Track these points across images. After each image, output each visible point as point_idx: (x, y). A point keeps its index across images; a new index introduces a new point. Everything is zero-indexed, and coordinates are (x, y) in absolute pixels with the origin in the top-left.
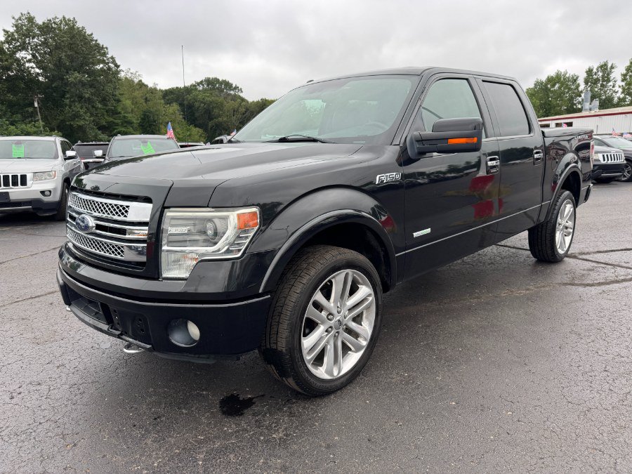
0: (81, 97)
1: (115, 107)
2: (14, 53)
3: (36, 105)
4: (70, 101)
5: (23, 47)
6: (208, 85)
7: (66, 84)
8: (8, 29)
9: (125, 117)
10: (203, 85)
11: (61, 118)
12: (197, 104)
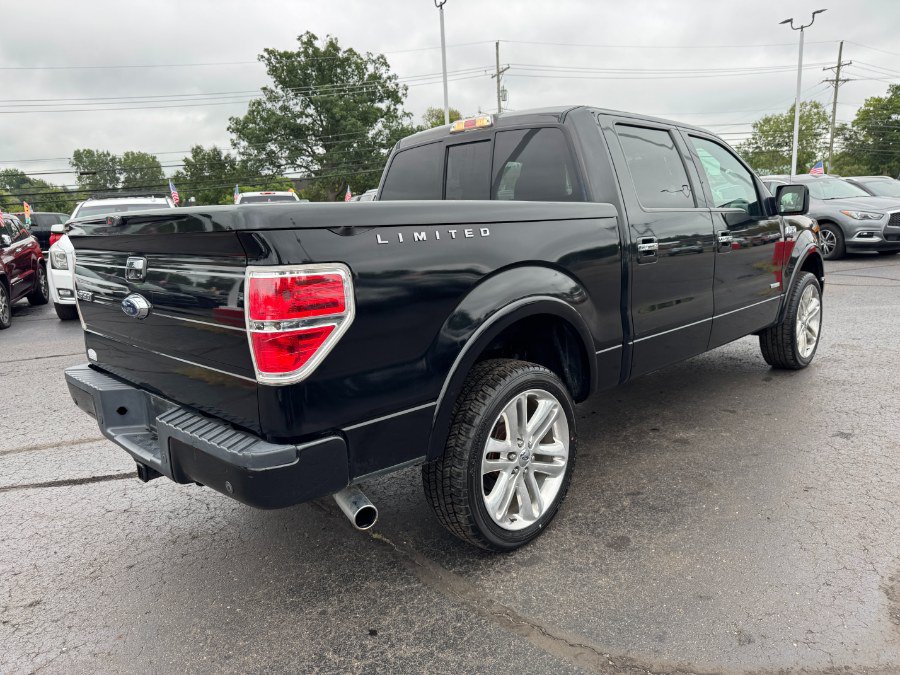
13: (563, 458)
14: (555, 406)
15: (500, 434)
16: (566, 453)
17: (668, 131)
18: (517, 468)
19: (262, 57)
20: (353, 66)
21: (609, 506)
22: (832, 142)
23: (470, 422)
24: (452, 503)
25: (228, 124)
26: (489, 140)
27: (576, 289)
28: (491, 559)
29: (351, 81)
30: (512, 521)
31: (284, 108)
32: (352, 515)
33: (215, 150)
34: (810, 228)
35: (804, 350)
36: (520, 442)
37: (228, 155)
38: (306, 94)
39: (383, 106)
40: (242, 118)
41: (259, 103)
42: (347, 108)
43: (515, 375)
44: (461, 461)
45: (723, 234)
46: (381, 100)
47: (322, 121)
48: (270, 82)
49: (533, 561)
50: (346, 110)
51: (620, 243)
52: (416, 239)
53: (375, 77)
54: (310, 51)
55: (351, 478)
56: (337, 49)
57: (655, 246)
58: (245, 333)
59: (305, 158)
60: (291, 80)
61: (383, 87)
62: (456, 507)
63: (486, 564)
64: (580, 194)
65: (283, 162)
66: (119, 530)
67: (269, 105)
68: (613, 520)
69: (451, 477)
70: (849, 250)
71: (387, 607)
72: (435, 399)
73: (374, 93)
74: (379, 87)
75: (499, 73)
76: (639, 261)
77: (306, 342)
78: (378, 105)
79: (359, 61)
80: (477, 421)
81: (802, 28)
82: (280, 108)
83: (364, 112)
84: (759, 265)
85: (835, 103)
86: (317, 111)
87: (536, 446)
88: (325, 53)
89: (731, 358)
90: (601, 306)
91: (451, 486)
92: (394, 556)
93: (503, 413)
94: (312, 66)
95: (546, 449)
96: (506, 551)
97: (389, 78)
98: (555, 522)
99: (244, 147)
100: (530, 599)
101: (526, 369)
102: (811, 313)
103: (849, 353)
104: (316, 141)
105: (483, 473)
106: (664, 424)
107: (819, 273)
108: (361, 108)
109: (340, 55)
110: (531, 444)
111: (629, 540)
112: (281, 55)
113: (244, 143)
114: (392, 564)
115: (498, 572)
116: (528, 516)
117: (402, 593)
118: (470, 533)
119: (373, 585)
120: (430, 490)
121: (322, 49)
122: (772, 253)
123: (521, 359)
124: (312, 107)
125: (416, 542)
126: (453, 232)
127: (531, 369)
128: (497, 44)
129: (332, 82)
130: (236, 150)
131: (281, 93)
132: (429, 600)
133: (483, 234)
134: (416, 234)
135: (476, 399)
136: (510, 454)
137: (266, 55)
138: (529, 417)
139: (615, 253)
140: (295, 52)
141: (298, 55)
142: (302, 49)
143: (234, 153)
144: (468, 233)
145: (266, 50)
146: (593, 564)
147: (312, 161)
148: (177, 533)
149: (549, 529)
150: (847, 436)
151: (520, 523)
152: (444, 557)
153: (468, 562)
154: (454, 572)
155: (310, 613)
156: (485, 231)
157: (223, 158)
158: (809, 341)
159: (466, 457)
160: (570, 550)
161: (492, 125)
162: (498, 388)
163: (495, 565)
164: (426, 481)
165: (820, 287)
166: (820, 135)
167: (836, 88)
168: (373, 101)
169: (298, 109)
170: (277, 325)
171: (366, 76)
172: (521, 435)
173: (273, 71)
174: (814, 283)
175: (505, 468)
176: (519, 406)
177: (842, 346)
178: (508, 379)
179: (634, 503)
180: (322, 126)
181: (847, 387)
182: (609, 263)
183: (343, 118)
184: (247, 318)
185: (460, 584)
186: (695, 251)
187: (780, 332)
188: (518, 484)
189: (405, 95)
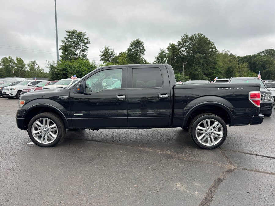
0: (199, 63)
1: (214, 66)
2: (180, 49)
3: (183, 67)
4: (195, 65)
5: (183, 46)
6: (267, 53)
7: (195, 58)
8: (179, 41)
9: (217, 70)
10: (264, 53)
11: (191, 71)
12: (258, 63)
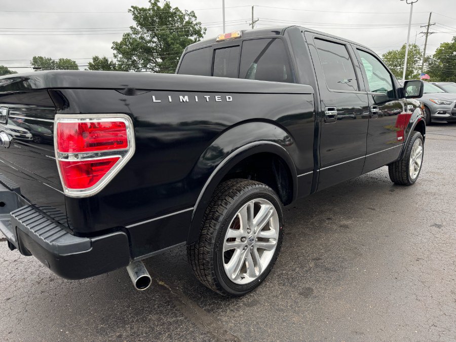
13: (275, 239)
14: (271, 208)
15: (236, 226)
16: (277, 236)
17: (345, 45)
18: (246, 246)
19: (130, 10)
20: (178, 17)
21: (302, 267)
22: (423, 65)
23: (217, 219)
24: (204, 269)
25: (112, 45)
26: (239, 46)
27: (287, 137)
28: (229, 301)
29: (176, 25)
30: (243, 278)
31: (142, 38)
32: (135, 280)
33: (105, 58)
34: (419, 107)
35: (413, 174)
36: (249, 231)
37: (112, 61)
38: (153, 30)
39: (193, 38)
40: (119, 42)
41: (128, 35)
42: (174, 39)
43: (246, 190)
44: (210, 244)
45: (374, 108)
46: (191, 36)
47: (161, 45)
48: (134, 24)
49: (254, 303)
50: (173, 40)
51: (315, 111)
52: (181, 101)
53: (189, 23)
54: (156, 8)
55: (133, 258)
56: (169, 7)
57: (335, 112)
58: (55, 161)
59: (152, 64)
60: (145, 23)
61: (193, 27)
62: (207, 272)
63: (225, 304)
64: (292, 79)
65: (140, 66)
66: (8, 274)
67: (134, 36)
68: (303, 276)
69: (203, 253)
70: (433, 121)
71: (160, 334)
72: (193, 206)
73: (188, 31)
74: (191, 28)
75: (253, 22)
76: (325, 121)
77: (98, 167)
78: (190, 38)
79: (181, 14)
80: (221, 219)
81: (412, 3)
82: (139, 38)
83: (184, 41)
84: (388, 127)
85: (425, 45)
86: (159, 40)
87: (259, 232)
88: (163, 10)
89: (372, 178)
90: (301, 148)
91: (204, 259)
92: (169, 297)
93: (238, 213)
94: (156, 16)
95: (265, 234)
96: (238, 297)
97: (197, 24)
98: (269, 277)
99: (120, 58)
100: (250, 331)
101: (254, 186)
102: (418, 154)
103: (436, 177)
104: (157, 55)
105: (224, 251)
106: (334, 216)
107: (423, 132)
108: (182, 39)
109: (171, 10)
110: (256, 231)
111: (312, 290)
112: (140, 10)
113: (120, 56)
114: (168, 303)
115: (232, 310)
116: (252, 275)
117: (170, 324)
118: (214, 287)
119: (154, 317)
120: (191, 260)
121: (162, 8)
122: (395, 121)
123: (252, 179)
124: (156, 38)
125: (184, 288)
126: (207, 97)
127: (257, 186)
128: (253, 7)
129: (167, 25)
130: (116, 59)
131: (140, 30)
132: (187, 330)
133: (228, 100)
134: (181, 97)
135: (221, 205)
136: (242, 238)
137: (132, 9)
138: (255, 216)
139: (311, 117)
140: (148, 8)
141: (149, 10)
142: (151, 7)
143: (115, 61)
144: (218, 98)
145: (132, 7)
146: (290, 306)
147: (155, 66)
148: (42, 277)
149: (265, 281)
150: (439, 226)
151: (248, 279)
152: (200, 299)
153: (214, 303)
154: (205, 310)
155: (112, 336)
156: (229, 98)
157: (109, 63)
158: (415, 170)
159: (213, 241)
160: (277, 296)
161: (240, 37)
162: (236, 198)
163: (230, 306)
164: (189, 254)
165: (423, 139)
166: (417, 61)
167: (427, 37)
168: (188, 36)
169: (148, 38)
170: (76, 156)
171: (184, 23)
172: (250, 226)
173: (136, 18)
174: (420, 138)
175: (239, 246)
176: (248, 209)
177: (432, 172)
178: (242, 192)
179: (316, 266)
180: (161, 48)
181: (437, 196)
182: (308, 122)
183: (173, 44)
184: (56, 150)
185: (208, 318)
186: (352, 117)
187: (400, 165)
188: (246, 256)
189: (204, 33)
